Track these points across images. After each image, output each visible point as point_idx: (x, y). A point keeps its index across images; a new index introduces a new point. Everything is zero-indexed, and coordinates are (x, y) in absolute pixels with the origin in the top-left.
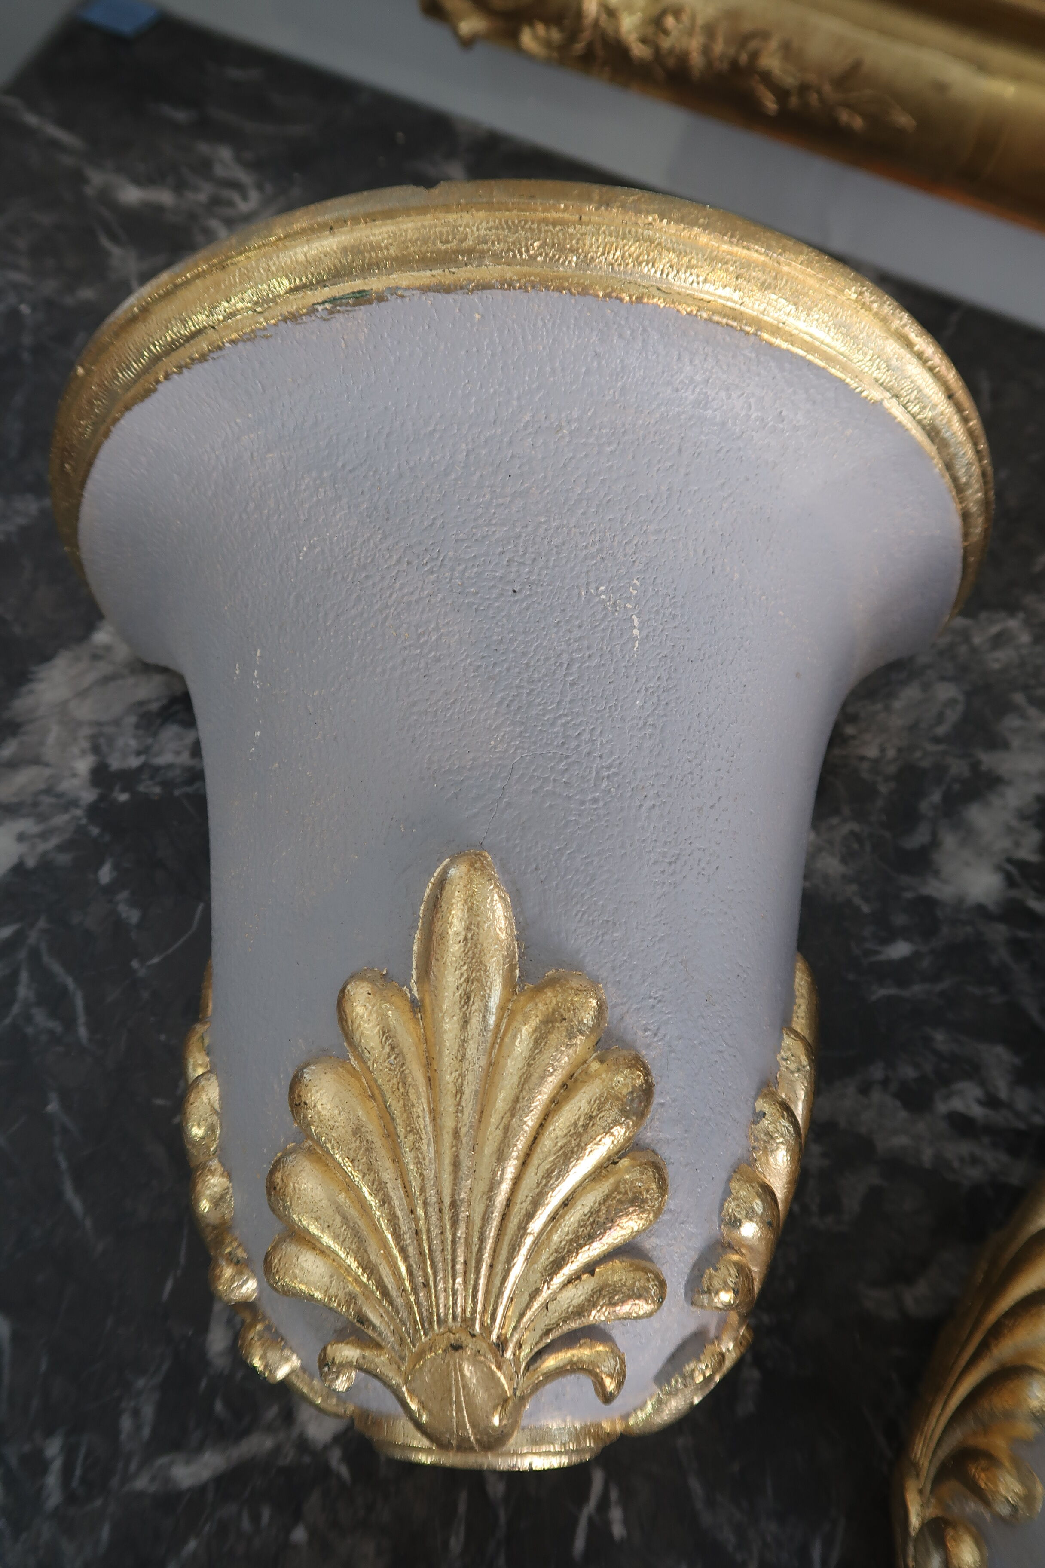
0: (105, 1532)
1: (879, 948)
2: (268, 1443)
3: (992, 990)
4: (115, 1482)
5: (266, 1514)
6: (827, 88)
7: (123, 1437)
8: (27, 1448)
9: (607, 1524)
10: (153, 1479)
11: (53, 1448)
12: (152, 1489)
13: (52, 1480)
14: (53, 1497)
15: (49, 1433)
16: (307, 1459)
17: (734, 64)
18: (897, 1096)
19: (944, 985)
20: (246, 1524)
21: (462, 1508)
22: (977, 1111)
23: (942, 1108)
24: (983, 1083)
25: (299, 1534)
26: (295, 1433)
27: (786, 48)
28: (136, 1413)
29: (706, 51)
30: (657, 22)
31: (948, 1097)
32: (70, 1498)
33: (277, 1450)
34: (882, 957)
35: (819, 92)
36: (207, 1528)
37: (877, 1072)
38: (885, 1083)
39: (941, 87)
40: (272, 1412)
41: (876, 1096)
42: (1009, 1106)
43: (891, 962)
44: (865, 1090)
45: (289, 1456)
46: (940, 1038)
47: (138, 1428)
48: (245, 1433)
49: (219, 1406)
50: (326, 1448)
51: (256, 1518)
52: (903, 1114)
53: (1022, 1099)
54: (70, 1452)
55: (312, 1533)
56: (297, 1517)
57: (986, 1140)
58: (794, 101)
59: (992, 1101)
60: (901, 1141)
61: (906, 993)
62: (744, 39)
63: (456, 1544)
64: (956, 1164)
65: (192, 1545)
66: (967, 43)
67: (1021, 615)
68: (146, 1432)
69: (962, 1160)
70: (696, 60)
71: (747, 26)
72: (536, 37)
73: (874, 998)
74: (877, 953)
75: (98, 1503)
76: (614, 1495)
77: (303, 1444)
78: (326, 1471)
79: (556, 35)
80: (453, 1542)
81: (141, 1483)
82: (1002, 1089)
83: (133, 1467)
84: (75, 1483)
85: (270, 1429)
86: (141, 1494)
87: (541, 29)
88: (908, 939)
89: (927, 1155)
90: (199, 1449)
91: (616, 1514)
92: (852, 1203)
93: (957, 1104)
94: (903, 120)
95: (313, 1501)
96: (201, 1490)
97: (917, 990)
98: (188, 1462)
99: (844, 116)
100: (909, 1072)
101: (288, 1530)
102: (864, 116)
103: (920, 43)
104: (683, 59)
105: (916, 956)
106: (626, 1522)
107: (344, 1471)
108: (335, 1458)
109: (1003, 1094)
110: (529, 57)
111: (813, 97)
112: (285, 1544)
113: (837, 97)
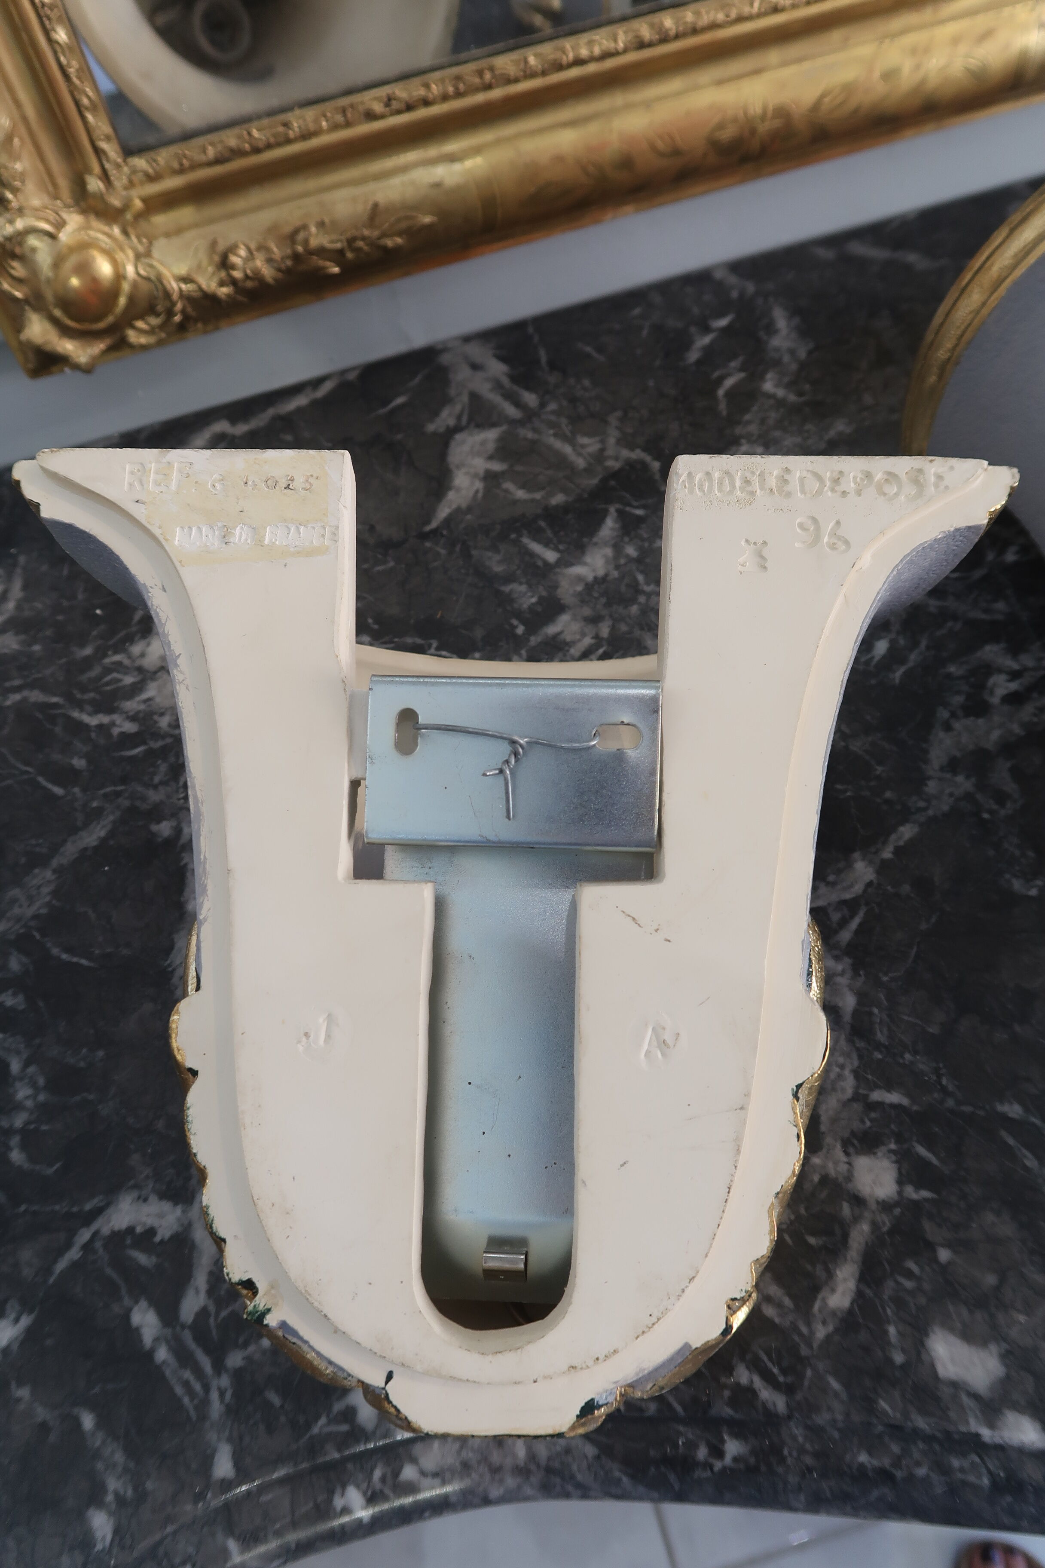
0: (835, 1385)
1: (869, 656)
2: (865, 1227)
3: (950, 624)
4: (804, 1351)
5: (911, 1265)
6: (366, 232)
7: (777, 1320)
8: (727, 1393)
10: (824, 1323)
11: (744, 1375)
12: (831, 1328)
13: (766, 1394)
14: (778, 1402)
16: (897, 1211)
17: (296, 257)
18: (967, 715)
19: (924, 644)
20: (909, 1284)
21: (1011, 1141)
22: (1014, 686)
23: (995, 700)
24: (1000, 671)
25: (944, 1255)
26: (873, 1206)
27: (321, 225)
29: (269, 261)
30: (224, 264)
31: (992, 693)
32: (789, 1390)
33: (874, 1225)
34: (876, 659)
35: (364, 238)
36: (889, 1311)
37: (943, 714)
38: (953, 715)
39: (437, 185)
40: (846, 1210)
41: (957, 725)
42: (1026, 669)
43: (884, 657)
44: (948, 728)
45: (886, 1222)
46: (952, 669)
47: (779, 1305)
48: (845, 1236)
49: (812, 1240)
50: (900, 1193)
51: (909, 1274)
52: (981, 721)
53: (1027, 660)
54: (756, 1366)
55: (949, 1245)
56: (931, 1247)
57: (1035, 695)
58: (349, 255)
59: (1014, 675)
60: (995, 735)
61: (910, 664)
62: (292, 237)
63: (1031, 1162)
64: (1035, 720)
65: (892, 1330)
66: (433, 151)
67: (743, 441)
68: (787, 1302)
69: (1035, 715)
70: (268, 272)
71: (288, 229)
72: (141, 331)
73: (897, 681)
74: (872, 658)
75: (809, 1373)
77: (885, 1206)
78: (916, 1206)
79: (155, 321)
80: (1028, 1163)
81: (821, 1332)
82: (1011, 663)
83: (804, 1330)
84: (781, 1379)
85: (856, 1219)
86: (828, 1337)
87: (140, 324)
88: (879, 638)
89: (1016, 729)
90: (830, 1275)
92: (1010, 787)
93: (1000, 692)
94: (427, 219)
95: (929, 1228)
96: (859, 1295)
97: (914, 658)
98: (833, 1291)
99: (389, 243)
100: (958, 700)
101: (935, 1260)
102: (400, 234)
103: (404, 169)
104: (257, 277)
105: (893, 644)
107: (925, 1194)
108: (910, 1192)
109: (1016, 666)
110: (144, 348)
111: (360, 244)
112: (944, 1269)
113: (376, 233)
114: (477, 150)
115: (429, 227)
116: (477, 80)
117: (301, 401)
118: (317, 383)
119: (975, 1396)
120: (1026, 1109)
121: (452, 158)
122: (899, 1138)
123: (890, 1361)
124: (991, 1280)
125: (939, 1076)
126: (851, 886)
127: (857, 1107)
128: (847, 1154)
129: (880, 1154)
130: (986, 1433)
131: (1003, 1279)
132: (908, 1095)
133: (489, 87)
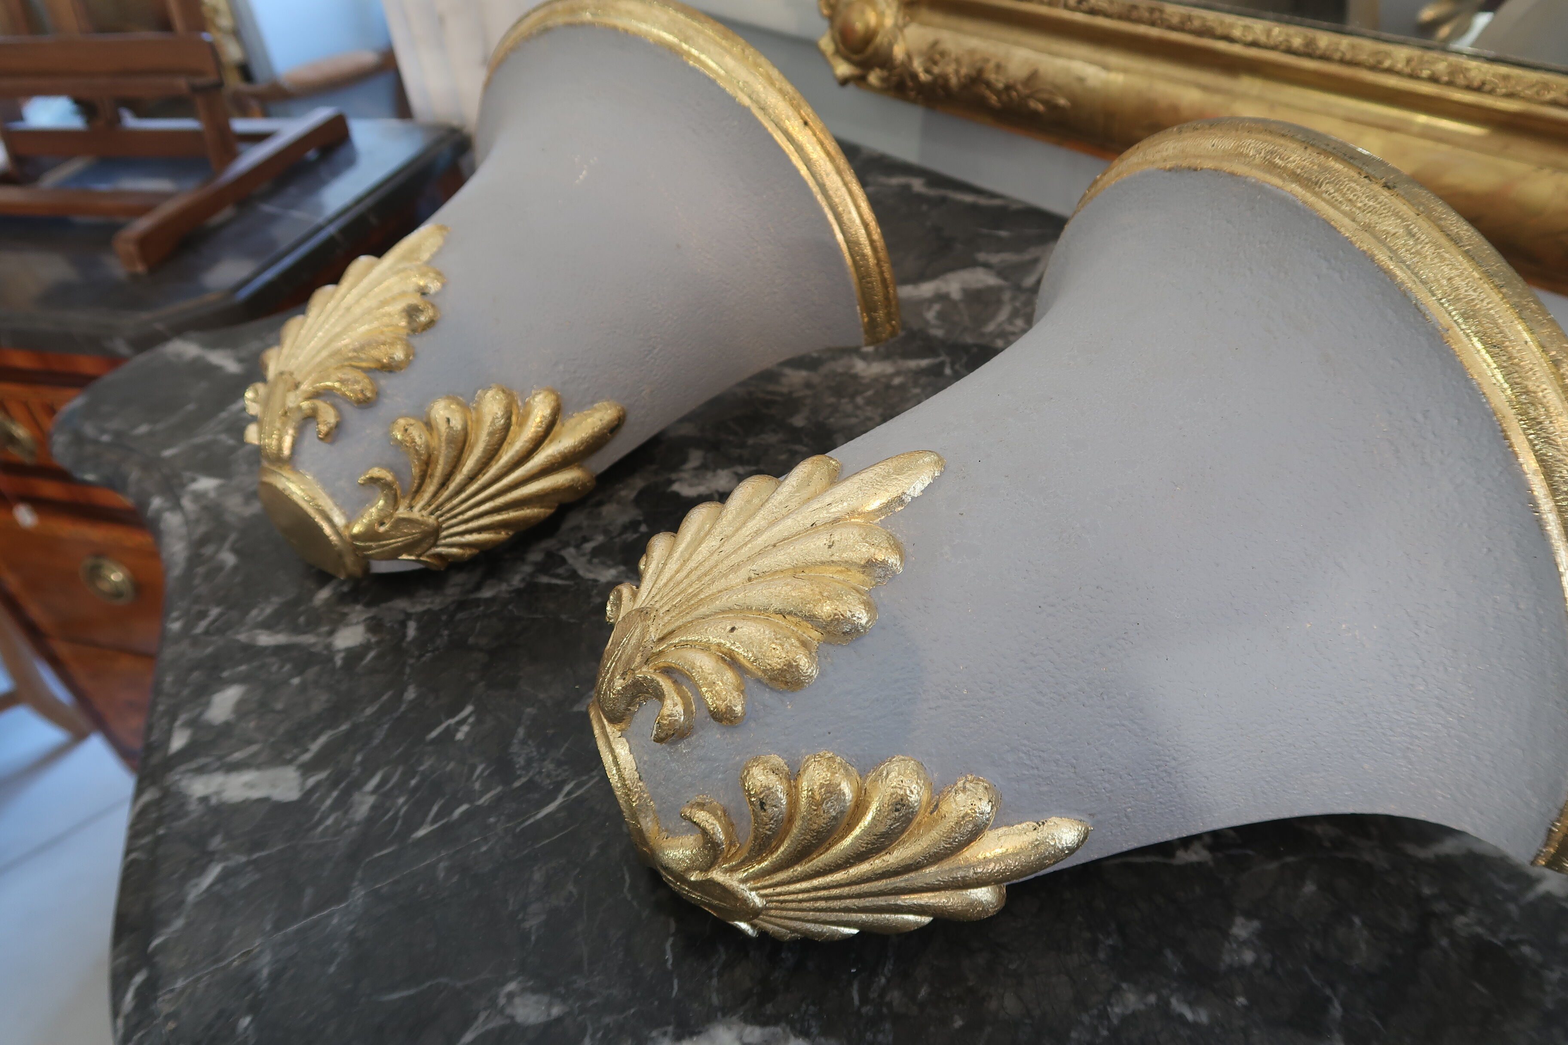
0: (209, 651)
2: (313, 640)
4: (230, 633)
5: (288, 667)
6: (1020, 87)
7: (249, 617)
9: (457, 730)
10: (248, 637)
11: (215, 612)
12: (245, 641)
15: (218, 604)
16: (326, 652)
20: (274, 668)
21: (385, 697)
25: (296, 681)
26: (328, 641)
27: (998, 66)
28: (262, 610)
29: (957, 72)
32: (206, 632)
33: (314, 645)
35: (1016, 90)
36: (256, 663)
39: (1081, 80)
45: (318, 649)
47: (259, 616)
48: (306, 633)
50: (339, 651)
51: (281, 668)
54: (220, 616)
55: (303, 681)
56: (301, 673)
62: (977, 64)
65: (244, 667)
68: (261, 618)
70: (954, 81)
75: (217, 638)
76: (471, 720)
77: (328, 647)
78: (330, 659)
79: (883, 73)
81: (242, 637)
83: (243, 629)
84: (213, 628)
86: (237, 641)
87: (876, 70)
91: (465, 728)
94: (1062, 101)
95: (315, 669)
96: (265, 648)
98: (269, 636)
101: (292, 676)
102: (1042, 102)
104: (948, 80)
106: (468, 734)
107: (339, 662)
108: (340, 655)
111: (1014, 94)
112: (285, 682)
113: (1027, 92)
114: (1125, 71)
115: (1062, 109)
116: (1146, 15)
117: (969, 198)
118: (992, 195)
119: (201, 714)
120: (411, 701)
121: (1106, 67)
122: (378, 643)
123: (224, 670)
124: (279, 706)
125: (433, 651)
126: (590, 572)
127: (401, 617)
128: (365, 620)
129: (366, 636)
130: (178, 723)
131: (279, 712)
132: (415, 639)
133: (1153, 24)
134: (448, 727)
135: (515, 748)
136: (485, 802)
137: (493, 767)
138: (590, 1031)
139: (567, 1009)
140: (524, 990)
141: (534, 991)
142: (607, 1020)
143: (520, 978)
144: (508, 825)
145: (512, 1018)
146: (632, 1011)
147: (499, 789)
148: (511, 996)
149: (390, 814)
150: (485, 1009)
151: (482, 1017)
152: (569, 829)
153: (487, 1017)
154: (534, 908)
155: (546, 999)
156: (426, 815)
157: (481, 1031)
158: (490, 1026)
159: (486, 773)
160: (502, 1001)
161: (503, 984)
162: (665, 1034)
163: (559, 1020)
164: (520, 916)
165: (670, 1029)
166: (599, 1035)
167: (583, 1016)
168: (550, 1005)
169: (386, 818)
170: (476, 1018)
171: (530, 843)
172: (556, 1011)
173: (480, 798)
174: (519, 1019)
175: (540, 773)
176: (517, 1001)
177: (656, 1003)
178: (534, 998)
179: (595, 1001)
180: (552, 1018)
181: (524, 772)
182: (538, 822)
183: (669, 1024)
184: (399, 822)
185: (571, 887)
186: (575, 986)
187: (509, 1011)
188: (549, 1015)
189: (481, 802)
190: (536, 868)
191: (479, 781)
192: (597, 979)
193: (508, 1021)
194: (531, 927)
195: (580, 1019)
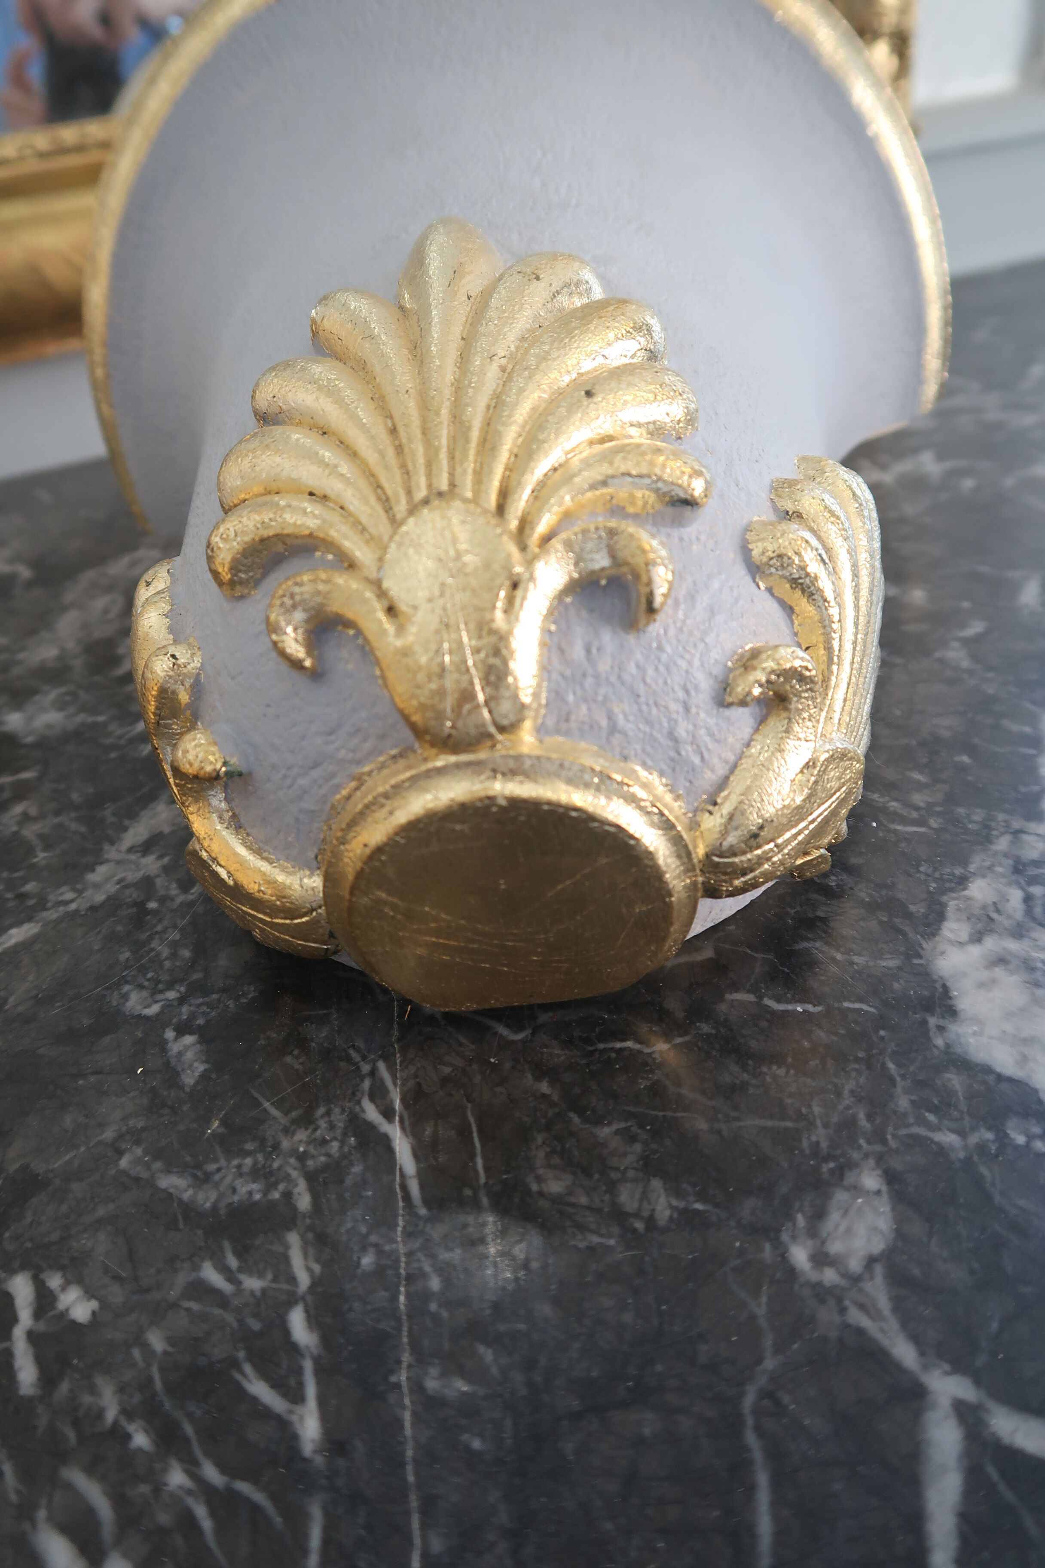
9: (59, 1314)
91: (69, 1295)
106: (88, 1294)
134: (32, 1336)
135: (206, 1198)
136: (309, 1269)
137: (227, 1246)
138: (922, 1131)
139: (871, 1162)
140: (813, 1232)
141: (819, 1215)
142: (903, 1103)
143: (785, 1237)
144: (400, 1229)
145: (871, 1261)
146: (891, 1066)
147: (293, 1239)
148: (820, 1259)
149: (201, 1512)
150: (843, 1311)
151: (857, 1317)
152: (472, 1120)
153: (862, 1307)
154: (628, 1198)
155: (840, 1196)
156: (264, 1413)
157: (893, 1324)
158: (884, 1303)
159: (233, 1262)
160: (830, 1276)
161: (791, 1272)
162: (941, 1029)
163: (891, 1178)
164: (639, 1225)
165: (932, 1021)
166: (931, 1117)
167: (889, 1137)
168: (856, 1190)
169: (207, 1525)
170: (860, 1332)
171: (468, 1192)
172: (871, 1180)
173: (292, 1280)
174: (878, 1246)
175: (302, 1158)
176: (835, 1247)
177: (882, 1033)
178: (834, 1216)
179: (862, 1116)
180: (884, 1188)
181: (282, 1187)
182: (421, 1175)
183: (924, 1022)
184: (244, 1487)
185: (605, 1132)
186: (824, 1145)
187: (855, 1265)
188: (878, 1192)
189: (304, 1280)
190: (535, 1187)
191: (242, 1277)
192: (817, 1109)
193: (879, 1270)
194: (671, 1206)
195: (893, 1144)
